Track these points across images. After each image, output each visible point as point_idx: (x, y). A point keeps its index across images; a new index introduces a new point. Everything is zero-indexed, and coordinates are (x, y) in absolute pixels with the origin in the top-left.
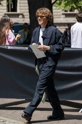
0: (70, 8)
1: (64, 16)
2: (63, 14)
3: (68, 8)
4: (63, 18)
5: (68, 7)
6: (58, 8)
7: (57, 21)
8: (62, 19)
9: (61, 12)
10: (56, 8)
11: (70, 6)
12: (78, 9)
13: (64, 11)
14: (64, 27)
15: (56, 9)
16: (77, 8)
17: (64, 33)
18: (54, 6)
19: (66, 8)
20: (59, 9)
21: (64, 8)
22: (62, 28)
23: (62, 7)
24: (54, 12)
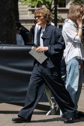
0: (37, 3)
1: (31, 12)
2: (30, 10)
3: (35, 4)
4: (30, 14)
5: (35, 2)
6: (24, 3)
7: (23, 17)
8: (28, 16)
9: (27, 8)
10: (22, 3)
11: (36, 1)
12: (46, 5)
13: (30, 7)
14: (31, 24)
15: (21, 5)
16: (44, 4)
17: (30, 30)
18: (19, 1)
19: (33, 3)
20: (25, 5)
21: (30, 3)
22: (28, 25)
23: (28, 2)
24: (20, 8)
